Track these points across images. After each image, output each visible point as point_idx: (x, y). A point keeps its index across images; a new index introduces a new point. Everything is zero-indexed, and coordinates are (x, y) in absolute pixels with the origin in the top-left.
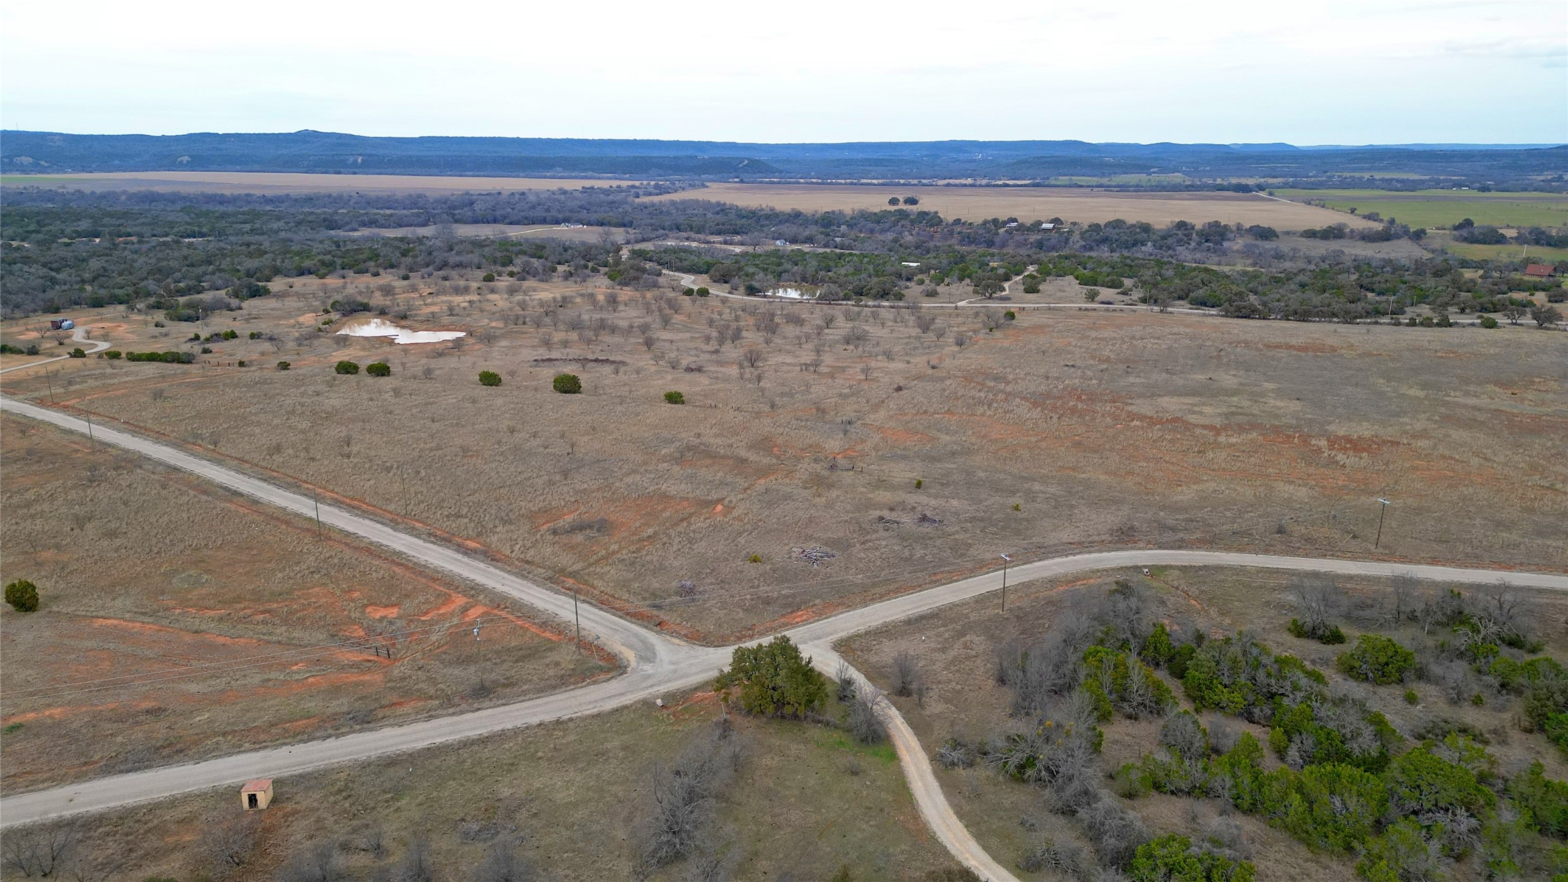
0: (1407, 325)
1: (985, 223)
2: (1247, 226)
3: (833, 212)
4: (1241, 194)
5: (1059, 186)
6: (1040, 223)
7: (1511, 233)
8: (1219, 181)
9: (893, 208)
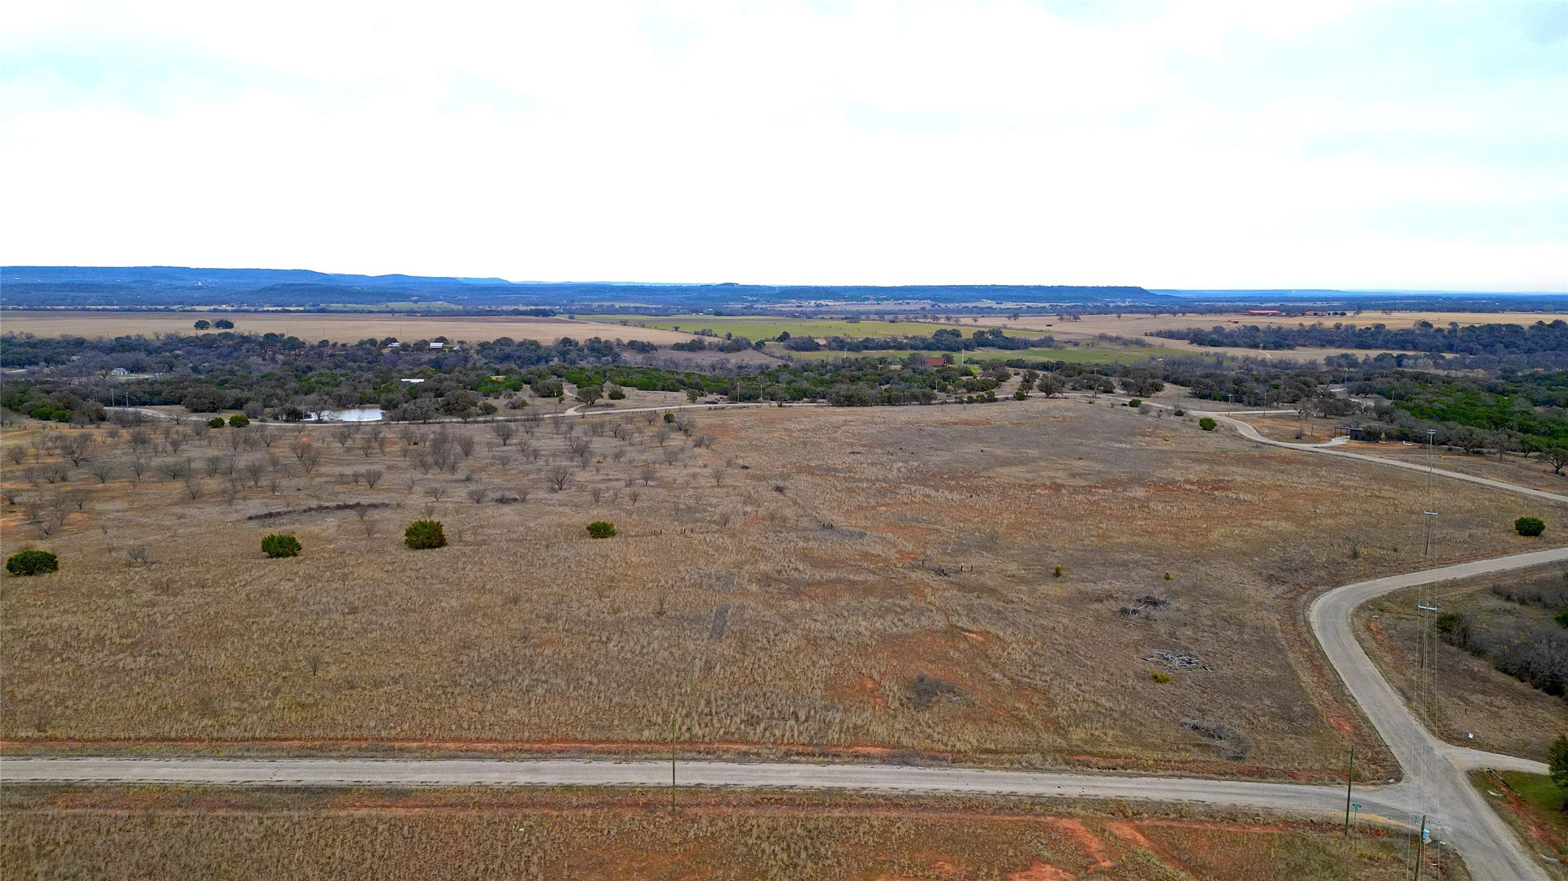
0: (968, 403)
1: (361, 344)
2: (626, 341)
3: (128, 337)
4: (540, 318)
5: (347, 312)
6: (426, 343)
7: (822, 342)
8: (493, 308)
9: (201, 333)
